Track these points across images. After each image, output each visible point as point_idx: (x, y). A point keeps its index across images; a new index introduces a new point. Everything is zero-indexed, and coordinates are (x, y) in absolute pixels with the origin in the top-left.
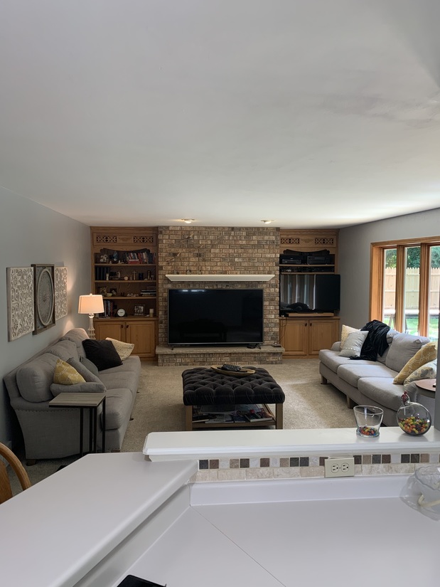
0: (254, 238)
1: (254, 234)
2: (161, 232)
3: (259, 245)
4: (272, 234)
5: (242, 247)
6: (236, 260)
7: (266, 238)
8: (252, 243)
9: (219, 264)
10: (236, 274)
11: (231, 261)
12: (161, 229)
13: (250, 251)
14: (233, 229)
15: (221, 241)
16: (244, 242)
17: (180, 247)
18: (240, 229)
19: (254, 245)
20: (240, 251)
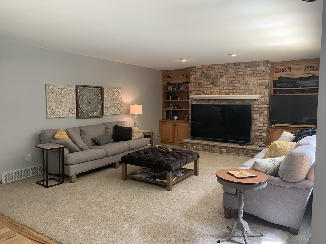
0: (250, 69)
1: (249, 67)
2: (191, 71)
3: (253, 74)
4: (262, 65)
5: (241, 76)
6: (236, 85)
7: (258, 68)
8: (248, 73)
9: (225, 88)
10: (236, 94)
11: (233, 86)
12: (191, 69)
13: (246, 78)
14: (235, 64)
15: (226, 73)
16: (242, 73)
17: (202, 79)
18: (239, 64)
19: (249, 74)
20: (239, 79)
